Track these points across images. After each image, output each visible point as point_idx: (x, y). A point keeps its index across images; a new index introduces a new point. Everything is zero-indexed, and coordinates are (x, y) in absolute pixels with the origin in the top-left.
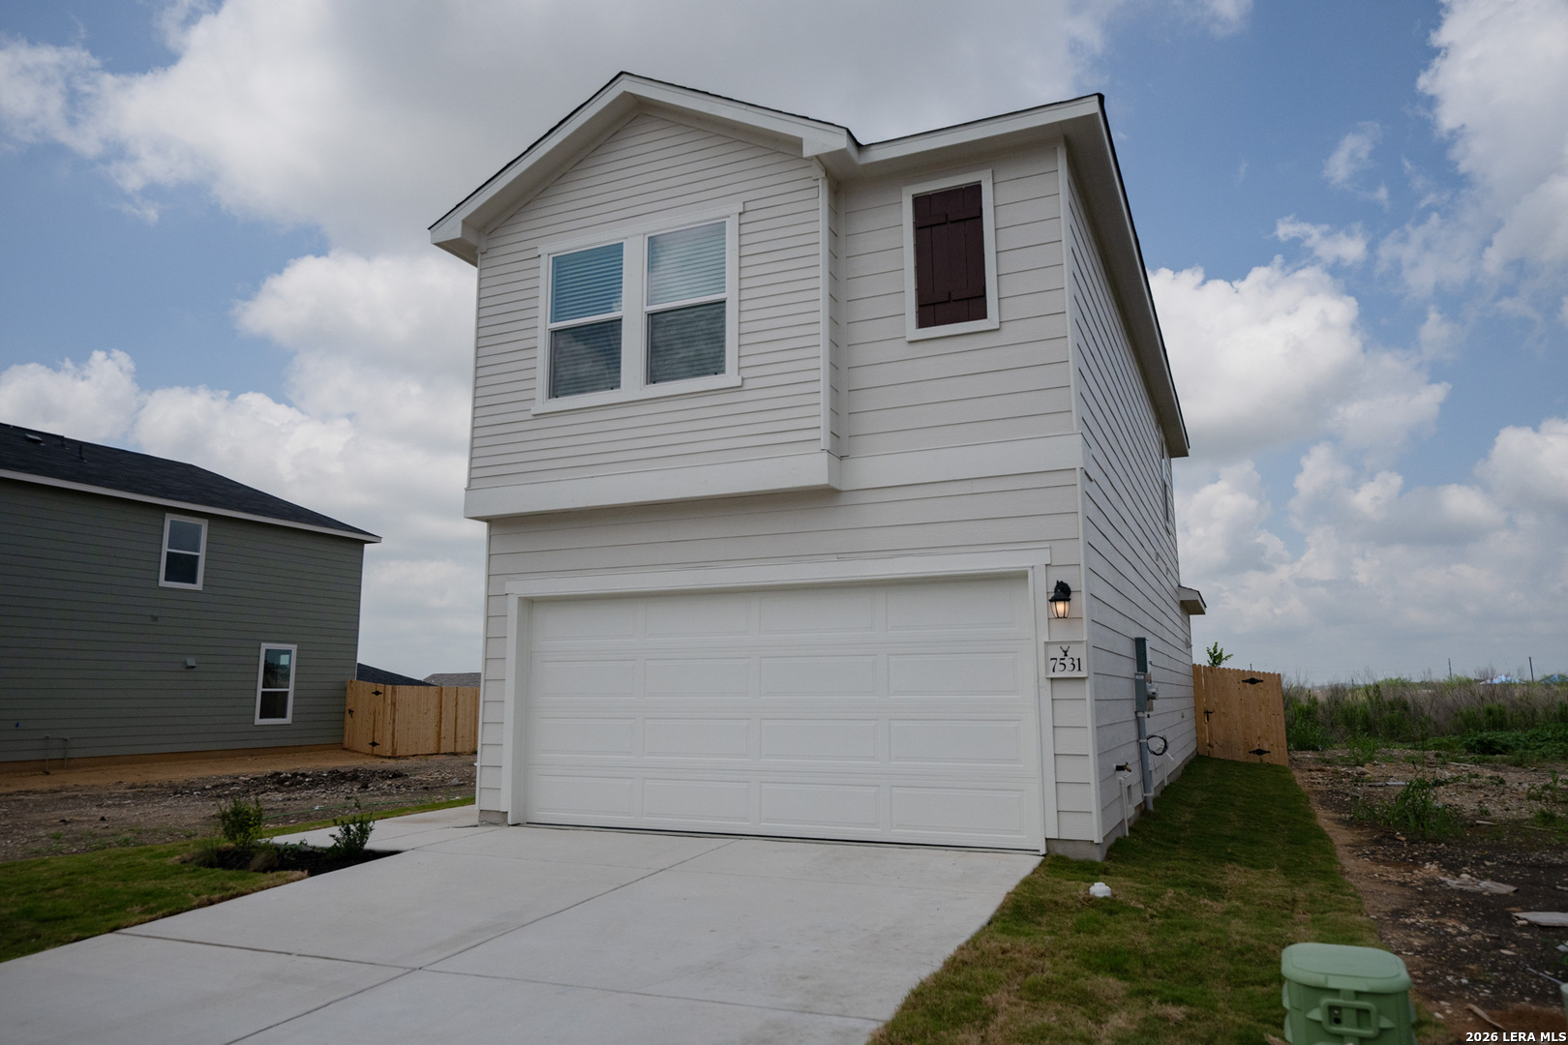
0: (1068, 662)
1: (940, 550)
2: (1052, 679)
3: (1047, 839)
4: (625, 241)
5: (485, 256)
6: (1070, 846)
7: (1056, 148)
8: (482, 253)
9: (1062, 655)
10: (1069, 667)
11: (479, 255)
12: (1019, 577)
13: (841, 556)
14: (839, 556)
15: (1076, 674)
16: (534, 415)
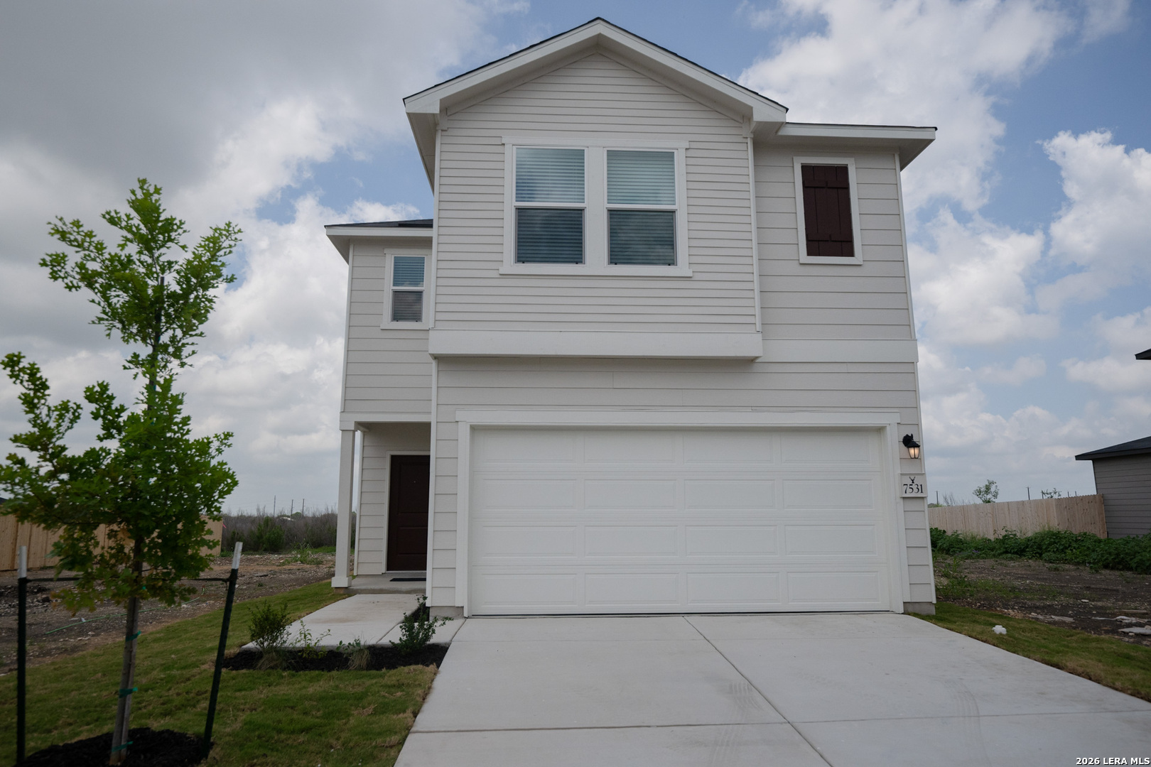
0: (914, 487)
1: (827, 409)
2: (904, 498)
3: (904, 603)
4: (586, 150)
5: (444, 133)
6: (917, 606)
7: (894, 155)
8: (442, 130)
9: (911, 483)
10: (916, 490)
11: (440, 131)
12: (880, 430)
13: (755, 408)
14: (753, 408)
15: (920, 495)
16: (501, 275)
